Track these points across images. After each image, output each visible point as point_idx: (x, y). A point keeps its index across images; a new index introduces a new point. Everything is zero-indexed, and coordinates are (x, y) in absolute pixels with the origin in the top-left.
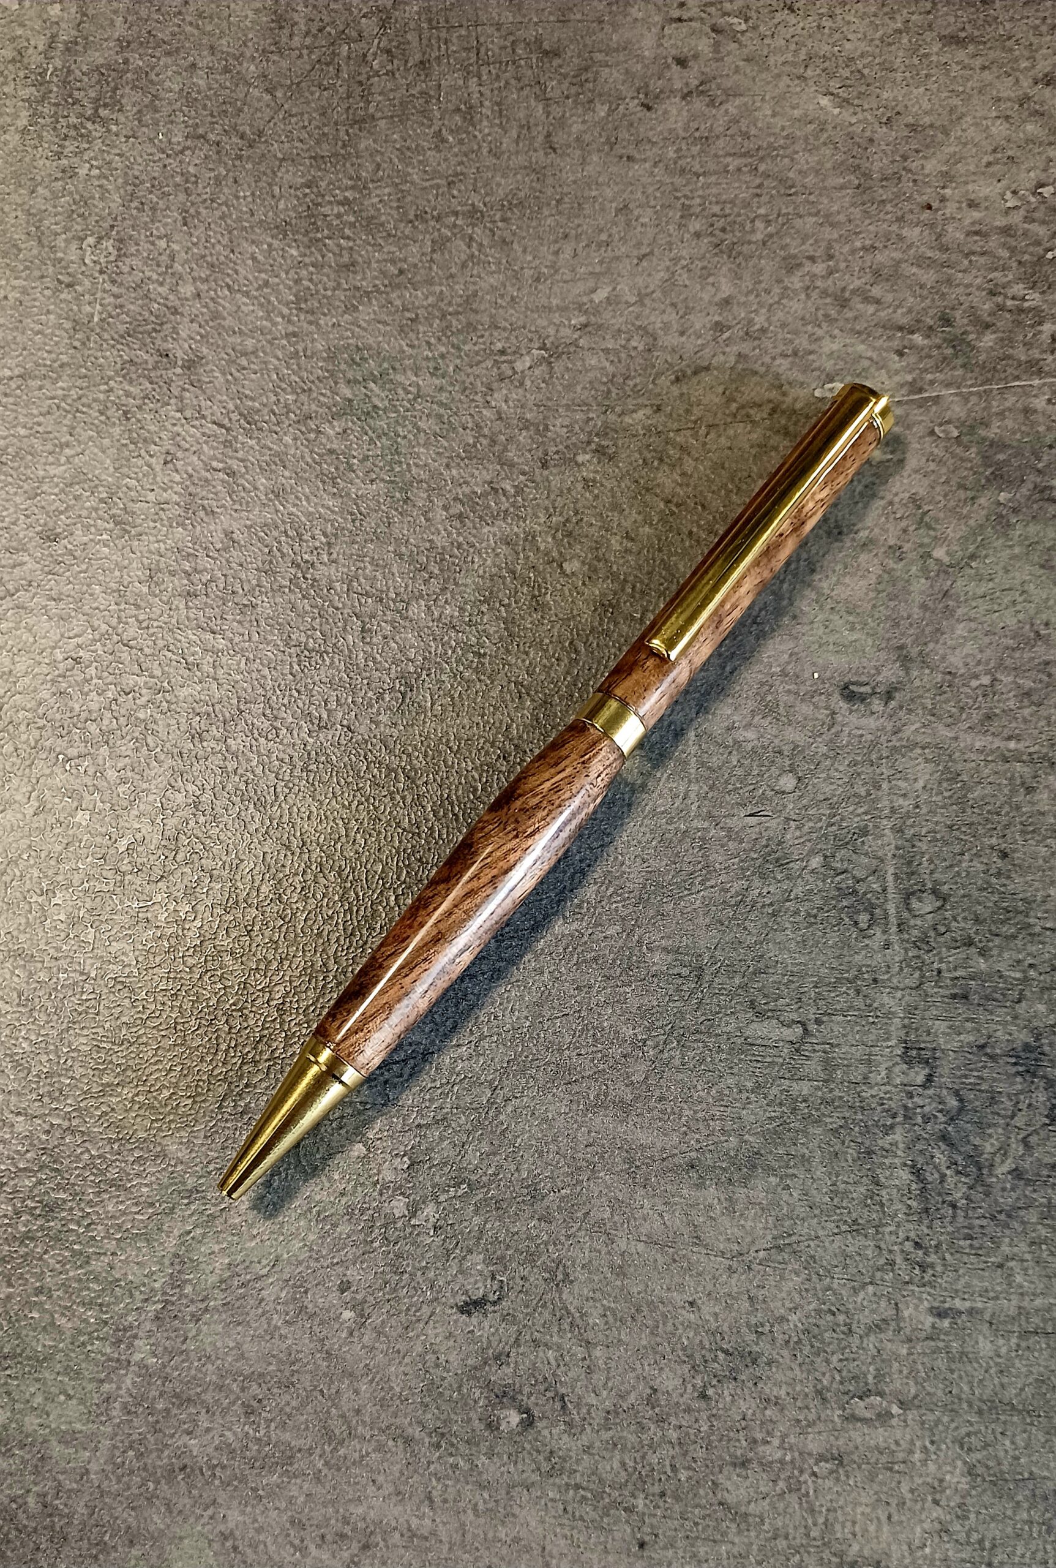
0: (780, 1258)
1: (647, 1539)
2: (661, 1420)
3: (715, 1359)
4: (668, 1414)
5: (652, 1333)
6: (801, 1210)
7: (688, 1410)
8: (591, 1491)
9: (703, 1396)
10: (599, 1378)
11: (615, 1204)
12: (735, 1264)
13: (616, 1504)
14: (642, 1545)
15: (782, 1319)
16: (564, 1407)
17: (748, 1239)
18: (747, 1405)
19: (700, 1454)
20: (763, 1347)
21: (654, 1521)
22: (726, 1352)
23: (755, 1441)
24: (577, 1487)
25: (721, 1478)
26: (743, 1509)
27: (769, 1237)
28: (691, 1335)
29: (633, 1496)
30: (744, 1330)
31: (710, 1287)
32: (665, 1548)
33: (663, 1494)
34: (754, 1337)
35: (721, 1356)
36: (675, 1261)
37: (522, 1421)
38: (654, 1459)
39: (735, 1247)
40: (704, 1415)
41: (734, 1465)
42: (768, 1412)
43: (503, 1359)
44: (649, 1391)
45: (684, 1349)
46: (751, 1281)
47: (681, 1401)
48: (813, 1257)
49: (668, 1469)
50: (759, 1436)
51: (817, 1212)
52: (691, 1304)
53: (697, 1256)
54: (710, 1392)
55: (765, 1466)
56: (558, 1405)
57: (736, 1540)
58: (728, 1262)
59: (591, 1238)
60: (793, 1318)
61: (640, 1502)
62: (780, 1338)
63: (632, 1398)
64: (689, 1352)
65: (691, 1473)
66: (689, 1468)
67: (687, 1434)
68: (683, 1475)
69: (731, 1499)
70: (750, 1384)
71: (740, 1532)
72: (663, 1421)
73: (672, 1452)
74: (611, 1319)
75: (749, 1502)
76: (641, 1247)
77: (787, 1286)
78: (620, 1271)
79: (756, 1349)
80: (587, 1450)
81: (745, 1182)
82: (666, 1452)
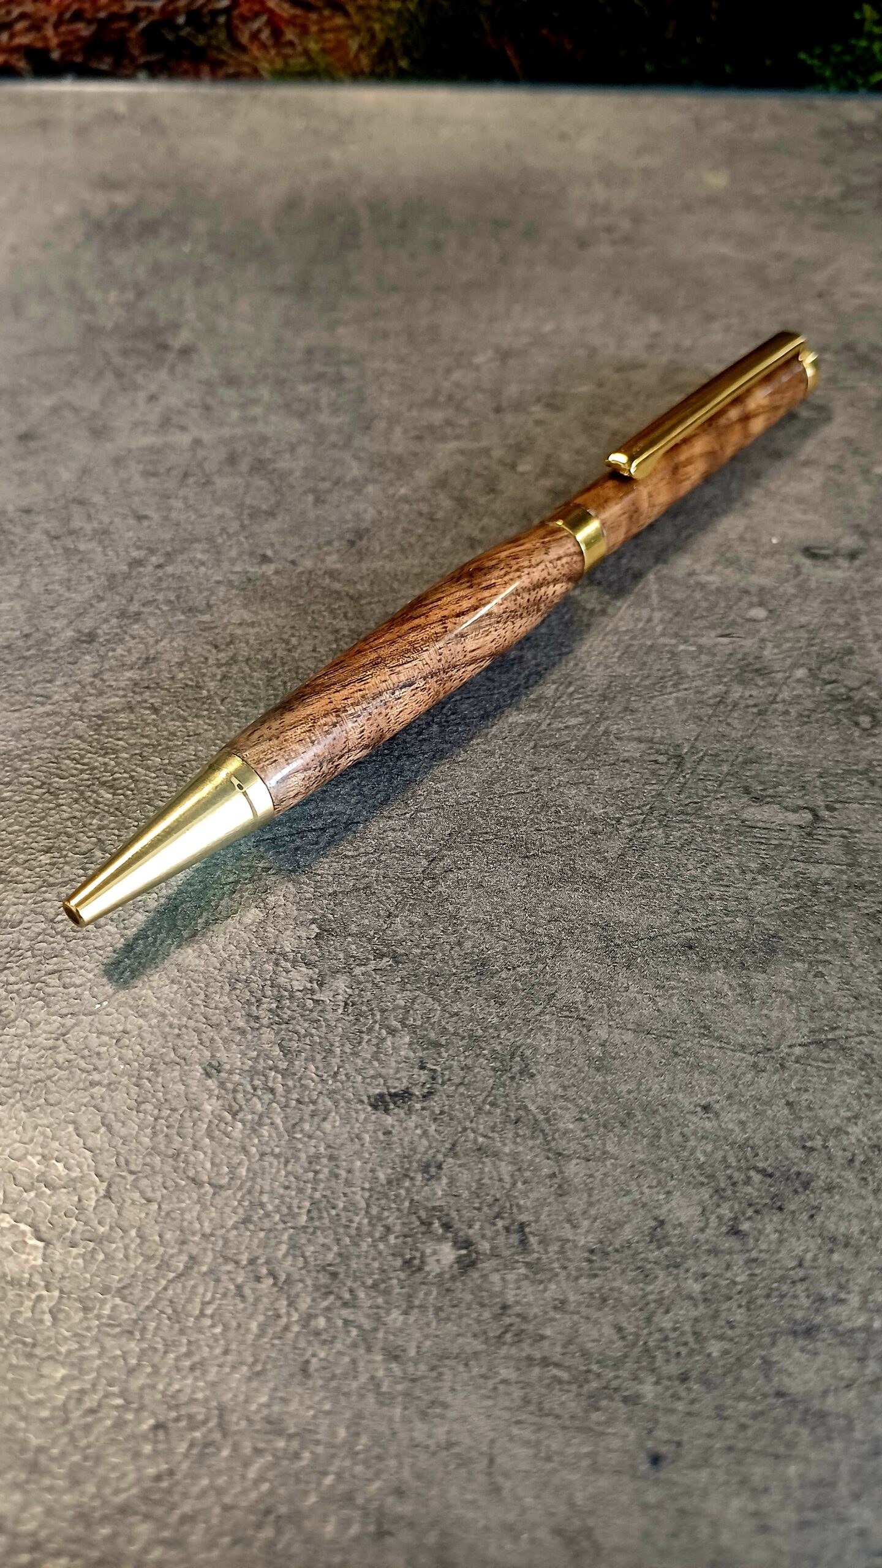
0: (824, 1056)
1: (664, 1449)
2: (674, 1264)
3: (748, 1181)
4: (685, 1257)
5: (651, 1144)
6: (845, 1002)
7: (714, 1252)
8: (568, 1368)
9: (735, 1232)
10: (576, 1202)
11: (592, 987)
12: (761, 1060)
13: (609, 1391)
14: (656, 1460)
15: (839, 1131)
16: (523, 1242)
17: (776, 1032)
18: (803, 1245)
19: (739, 1316)
20: (815, 1166)
21: (673, 1419)
22: (763, 1172)
23: (822, 1299)
24: (545, 1362)
25: (775, 1354)
26: (816, 1404)
27: (805, 1031)
28: (709, 1148)
29: (635, 1378)
30: (785, 1143)
31: (729, 1088)
32: (694, 1466)
33: (684, 1378)
34: (800, 1153)
35: (756, 1178)
36: (676, 1054)
37: (459, 1260)
38: (666, 1322)
39: (760, 1040)
40: (739, 1260)
41: (795, 1333)
42: (836, 1257)
43: (433, 1170)
44: (653, 1224)
45: (700, 1167)
46: (788, 1083)
47: (702, 1237)
48: (868, 1055)
49: (690, 1338)
50: (828, 1292)
51: (865, 1003)
52: (706, 1108)
53: (705, 1049)
54: (745, 1226)
55: (844, 1337)
56: (514, 1238)
57: (813, 1455)
58: (752, 1059)
59: (559, 1023)
60: (855, 1130)
61: (648, 1390)
62: (840, 1157)
63: (627, 1232)
64: (709, 1170)
65: (727, 1345)
66: (721, 1338)
67: (715, 1286)
68: (715, 1348)
69: (794, 1386)
70: (804, 1216)
71: (816, 1444)
72: (677, 1266)
73: (695, 1313)
74: (591, 1122)
75: (825, 1393)
76: (629, 1037)
77: (840, 1090)
78: (601, 1065)
79: (806, 1169)
80: (561, 1305)
81: (763, 966)
82: (684, 1312)
